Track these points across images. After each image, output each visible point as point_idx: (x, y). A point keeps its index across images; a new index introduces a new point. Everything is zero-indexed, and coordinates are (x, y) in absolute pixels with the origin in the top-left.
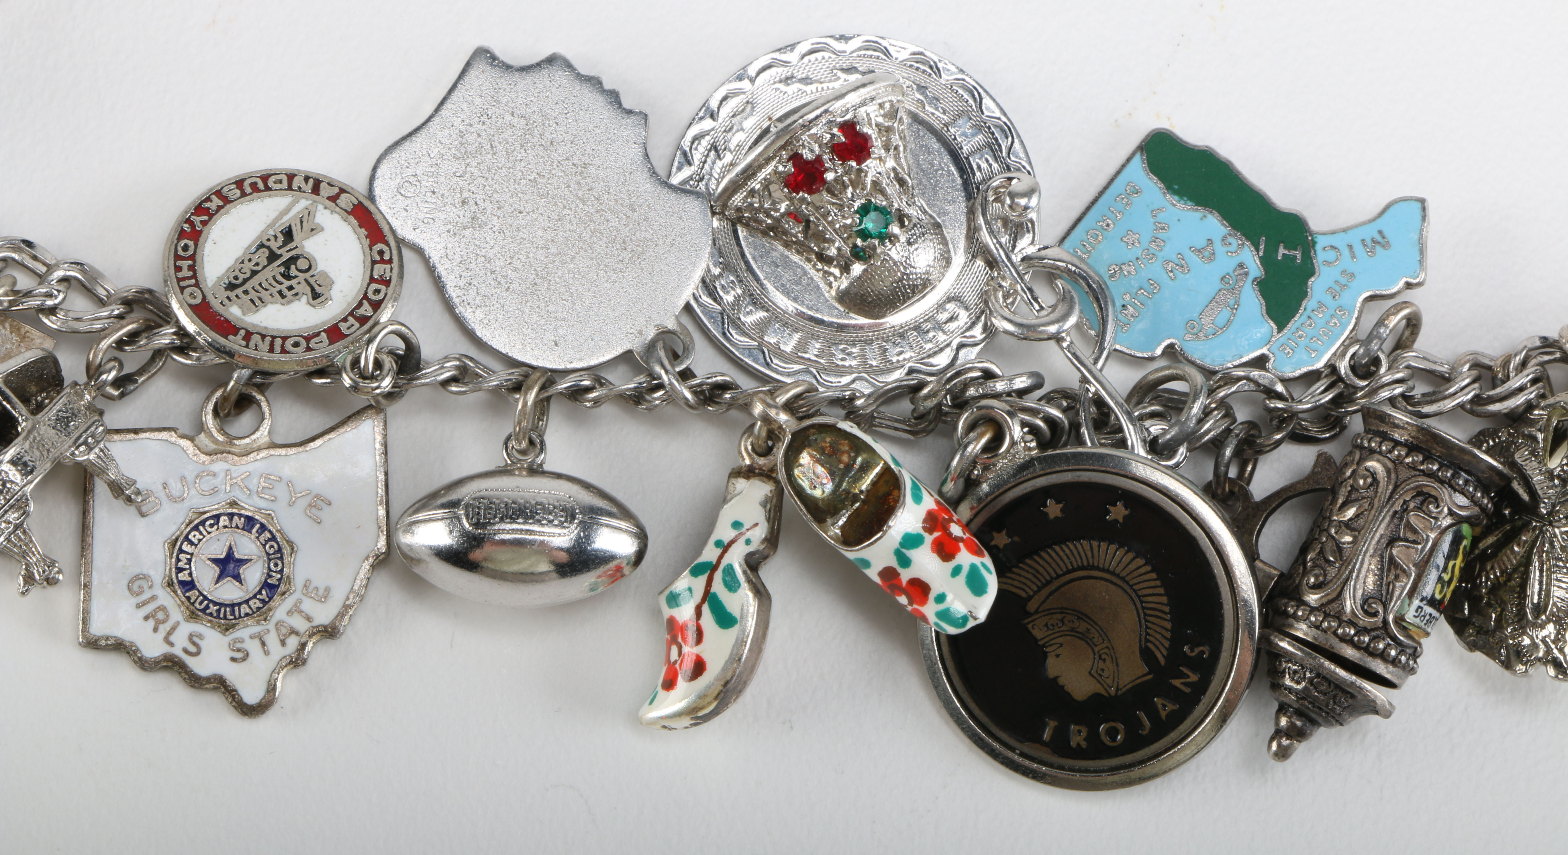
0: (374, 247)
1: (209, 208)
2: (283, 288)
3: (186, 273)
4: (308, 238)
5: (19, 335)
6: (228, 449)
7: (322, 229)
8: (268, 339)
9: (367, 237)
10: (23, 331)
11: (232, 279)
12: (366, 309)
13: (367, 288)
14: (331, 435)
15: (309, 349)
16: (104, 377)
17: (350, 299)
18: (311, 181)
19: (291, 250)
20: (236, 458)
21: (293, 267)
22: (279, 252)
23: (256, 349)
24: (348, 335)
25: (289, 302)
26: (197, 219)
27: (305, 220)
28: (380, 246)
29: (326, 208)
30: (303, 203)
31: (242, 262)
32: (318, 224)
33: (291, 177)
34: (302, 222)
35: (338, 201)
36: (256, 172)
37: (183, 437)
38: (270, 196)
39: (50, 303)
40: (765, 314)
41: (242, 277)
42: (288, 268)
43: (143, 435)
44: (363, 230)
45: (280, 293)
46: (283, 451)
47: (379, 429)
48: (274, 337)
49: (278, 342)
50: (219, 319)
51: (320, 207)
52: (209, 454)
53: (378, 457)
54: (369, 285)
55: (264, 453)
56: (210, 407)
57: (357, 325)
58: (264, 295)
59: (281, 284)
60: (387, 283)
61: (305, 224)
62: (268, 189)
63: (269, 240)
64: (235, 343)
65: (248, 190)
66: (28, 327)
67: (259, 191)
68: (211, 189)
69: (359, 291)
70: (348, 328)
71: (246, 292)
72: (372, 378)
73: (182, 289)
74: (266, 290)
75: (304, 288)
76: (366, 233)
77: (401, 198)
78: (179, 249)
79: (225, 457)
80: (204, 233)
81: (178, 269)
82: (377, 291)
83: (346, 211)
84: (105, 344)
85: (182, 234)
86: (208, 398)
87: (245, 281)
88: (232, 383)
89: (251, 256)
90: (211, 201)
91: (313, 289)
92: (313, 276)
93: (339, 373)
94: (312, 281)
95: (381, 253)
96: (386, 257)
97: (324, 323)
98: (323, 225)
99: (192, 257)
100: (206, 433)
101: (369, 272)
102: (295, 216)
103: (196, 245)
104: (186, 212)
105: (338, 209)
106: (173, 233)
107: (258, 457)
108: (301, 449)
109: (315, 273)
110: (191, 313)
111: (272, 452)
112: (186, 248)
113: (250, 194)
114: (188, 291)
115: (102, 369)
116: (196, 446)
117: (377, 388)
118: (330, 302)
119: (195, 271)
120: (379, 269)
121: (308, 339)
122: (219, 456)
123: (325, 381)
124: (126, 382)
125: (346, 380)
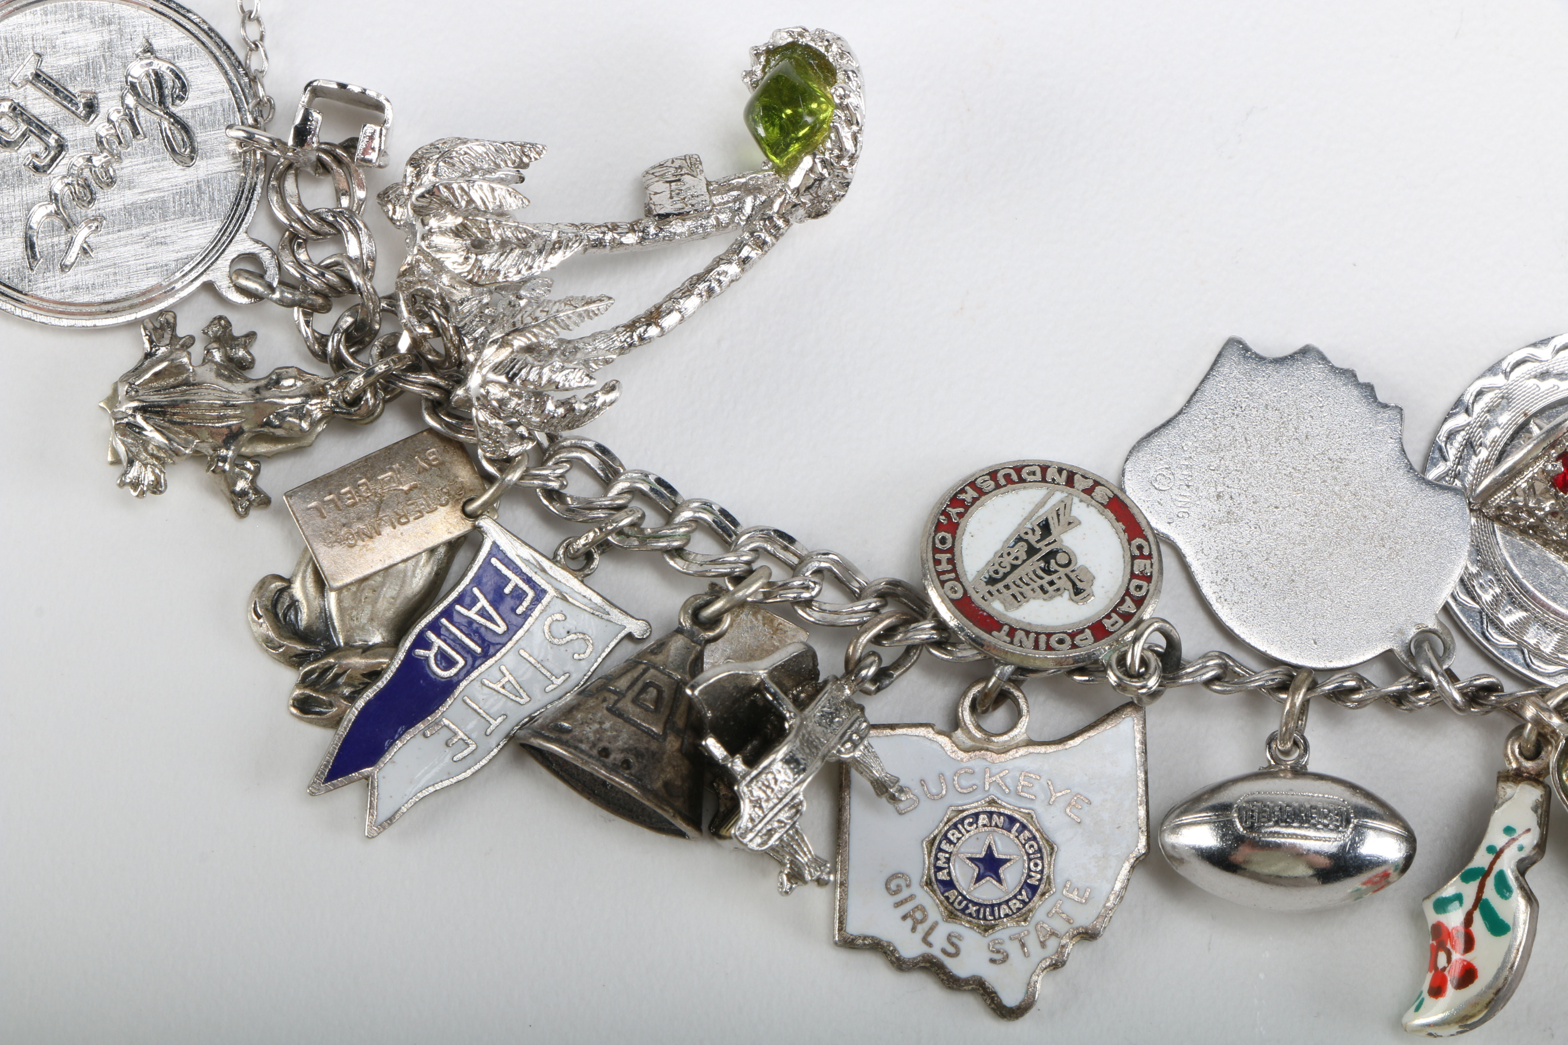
0: (1133, 542)
1: (964, 500)
2: (1044, 582)
3: (944, 566)
4: (1066, 531)
5: (772, 627)
6: (986, 746)
7: (1080, 523)
8: (1032, 635)
9: (1125, 531)
10: (776, 623)
11: (992, 573)
12: (1129, 606)
13: (1129, 584)
14: (1092, 733)
15: (1074, 646)
16: (864, 673)
17: (1111, 595)
18: (1065, 473)
19: (1049, 544)
20: (994, 755)
21: (1052, 561)
22: (1038, 546)
23: (1021, 646)
24: (1112, 633)
25: (1051, 598)
26: (953, 511)
27: (1061, 512)
28: (1138, 541)
29: (1081, 501)
30: (1058, 496)
31: (1002, 556)
32: (1075, 517)
33: (1044, 469)
34: (1058, 515)
35: (1093, 494)
36: (1009, 463)
37: (940, 733)
38: (1025, 488)
39: (806, 595)
40: (1524, 614)
41: (1002, 571)
42: (1048, 563)
43: (899, 731)
44: (1121, 524)
45: (1042, 588)
46: (1042, 749)
47: (1138, 729)
48: (1038, 634)
49: (1043, 638)
50: (982, 615)
51: (1076, 500)
52: (966, 751)
53: (1138, 756)
54: (1130, 581)
55: (1022, 751)
56: (967, 702)
57: (1121, 622)
58: (1025, 589)
59: (1042, 578)
60: (1149, 579)
61: (1061, 517)
62: (1022, 480)
63: (1026, 533)
64: (999, 639)
65: (1002, 482)
66: (781, 620)
67: (1013, 482)
68: (965, 481)
69: (1121, 587)
70: (1113, 625)
71: (1007, 587)
72: (1140, 676)
73: (943, 583)
74: (1028, 585)
75: (1064, 583)
76: (1124, 527)
77: (1153, 490)
78: (937, 541)
79: (983, 755)
80: (961, 525)
81: (937, 562)
82: (1139, 588)
83: (1102, 504)
84: (865, 639)
85: (939, 527)
86: (964, 694)
87: (1006, 575)
88: (994, 680)
89: (1010, 550)
90: (966, 493)
91: (1074, 585)
92: (1073, 571)
93: (1105, 671)
94: (1073, 576)
95: (1140, 548)
96: (1146, 552)
97: (1088, 619)
98: (1080, 519)
99: (951, 550)
100: (962, 729)
101: (1129, 567)
102: (1051, 509)
103: (954, 538)
104: (942, 504)
105: (1093, 502)
106: (929, 525)
107: (1017, 755)
108: (1060, 747)
109: (1076, 568)
110: (953, 608)
111: (1031, 749)
112: (943, 541)
113: (1005, 486)
114: (948, 585)
115: (862, 664)
116: (954, 742)
117: (1142, 687)
118: (1093, 598)
119: (954, 565)
120: (1139, 564)
121: (1073, 635)
122: (977, 753)
123: (1086, 678)
124: (883, 676)
125: (1112, 678)
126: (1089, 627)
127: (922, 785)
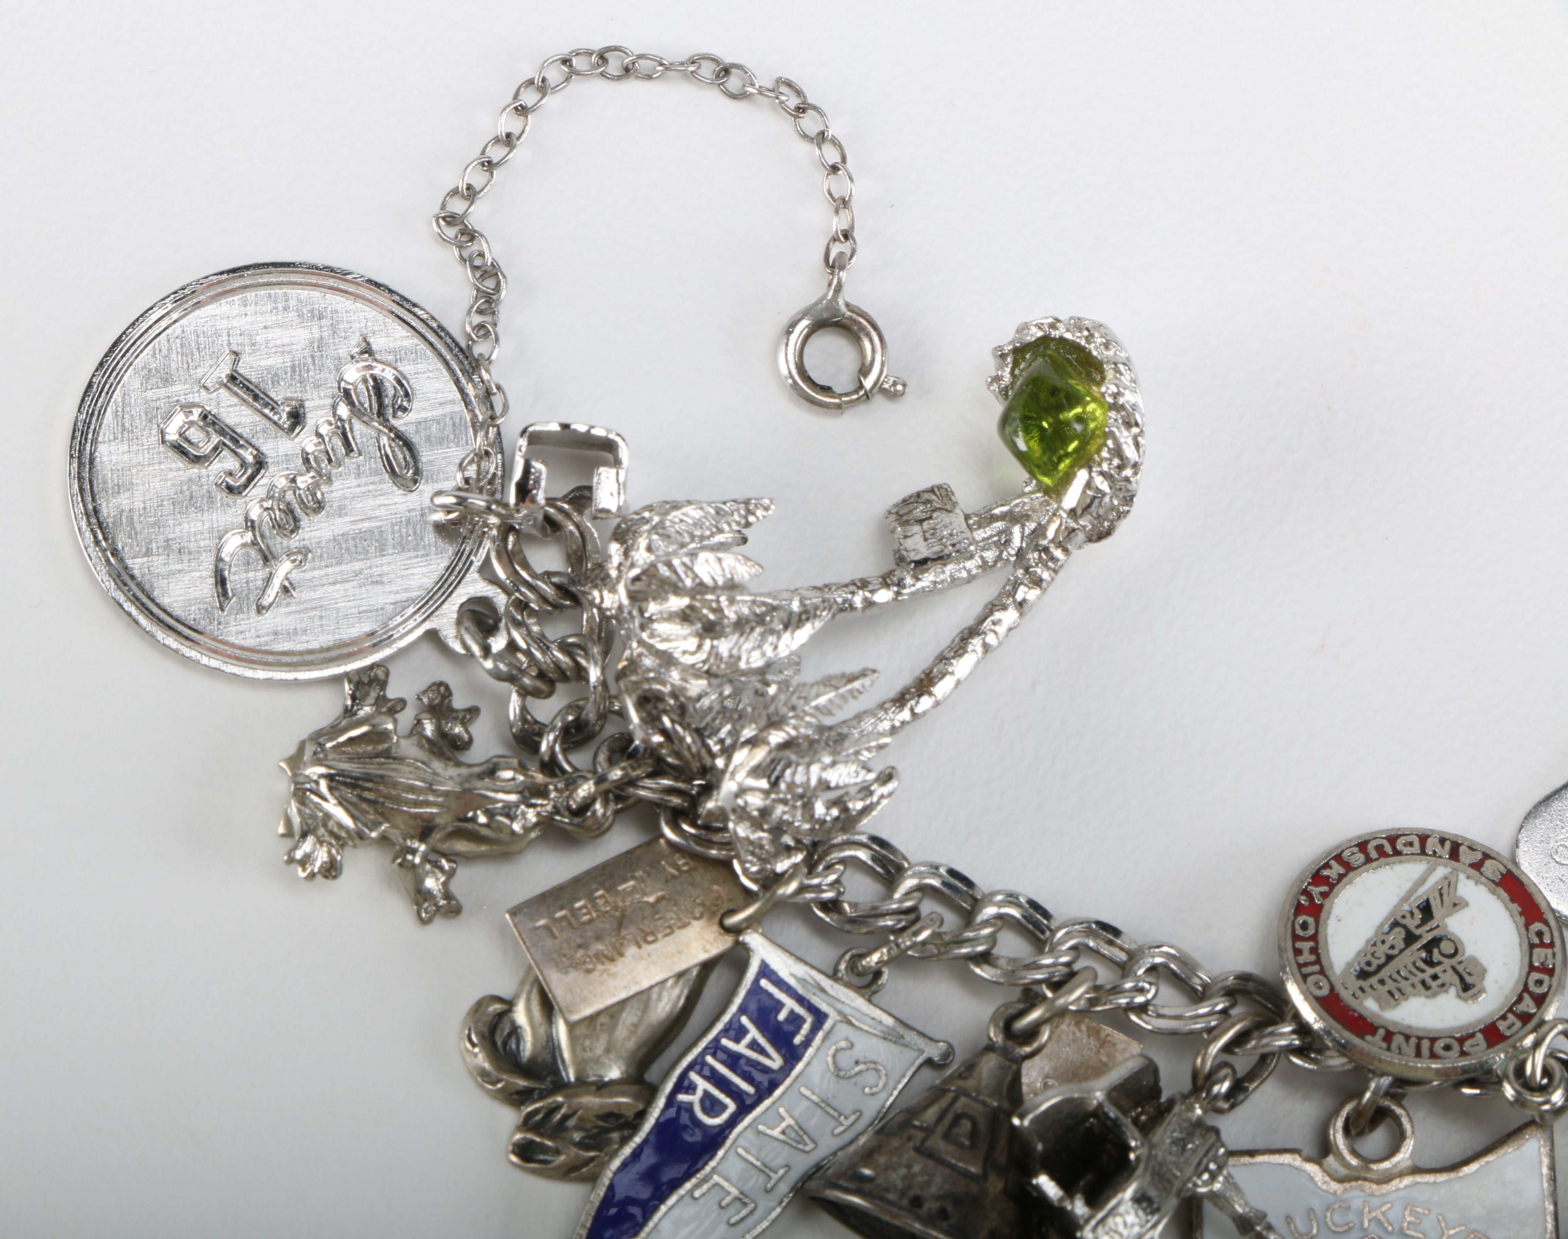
0: (1531, 927)
1: (1328, 877)
2: (1426, 976)
3: (1307, 957)
4: (1450, 914)
5: (1098, 1039)
6: (1363, 1174)
7: (1467, 904)
8: (1413, 1041)
9: (1521, 914)
10: (1103, 1034)
11: (1363, 965)
12: (1527, 1005)
13: (1527, 978)
14: (1488, 1157)
15: (1463, 1054)
16: (1216, 1087)
17: (1507, 991)
18: (1448, 844)
19: (1431, 930)
20: (1374, 1186)
21: (1436, 951)
22: (1418, 932)
23: (1400, 1053)
24: (1508, 1036)
25: (1435, 995)
26: (1316, 890)
27: (1444, 891)
28: (1537, 926)
29: (1468, 877)
30: (1441, 872)
31: (1375, 944)
32: (1461, 899)
33: (1423, 838)
34: (1441, 895)
35: (1483, 869)
36: (1381, 832)
37: (1308, 1160)
38: (1401, 862)
39: (1139, 999)
41: (1375, 963)
42: (1430, 952)
43: (1260, 1158)
44: (1516, 905)
45: (1423, 983)
46: (1430, 1178)
47: (1544, 1150)
48: (1420, 1039)
49: (1426, 1044)
50: (1352, 1016)
51: (1462, 876)
52: (1340, 1180)
54: (1528, 974)
55: (1407, 1180)
56: (1340, 1123)
57: (1519, 1024)
58: (1403, 984)
59: (1423, 971)
60: (1551, 972)
61: (1445, 897)
62: (1397, 853)
63: (1404, 917)
64: (1372, 1045)
65: (1374, 854)
66: (1111, 1031)
67: (1386, 855)
68: (1329, 854)
69: (1518, 981)
70: (1509, 1028)
71: (1382, 982)
72: (1543, 1089)
73: (1305, 977)
74: (1406, 979)
75: (1449, 977)
76: (1520, 909)
77: (1553, 864)
78: (1297, 927)
79: (1360, 1186)
80: (1326, 907)
81: (1298, 952)
82: (1539, 983)
83: (1493, 881)
84: (1215, 1046)
85: (1299, 909)
86: (1336, 1113)
87: (1380, 968)
88: (1368, 1094)
89: (1384, 937)
90: (1331, 868)
91: (1462, 979)
92: (1460, 963)
93: (1499, 1083)
94: (1460, 968)
95: (1540, 934)
96: (1547, 940)
97: (1479, 1021)
98: (1468, 898)
99: (1314, 938)
100: (1335, 1155)
101: (1527, 958)
102: (1433, 887)
103: (1317, 922)
104: (1302, 882)
105: (1483, 879)
106: (1288, 907)
107: (1401, 1186)
108: (1452, 1175)
109: (1464, 958)
110: (1318, 1007)
111: (1418, 1178)
112: (1304, 926)
113: (1377, 859)
114: (1311, 979)
115: (1214, 1077)
116: (1325, 1171)
117: (1545, 1103)
118: (1484, 995)
119: (1318, 956)
120: (1539, 955)
121: (1461, 1041)
122: (1353, 1183)
123: (1477, 1091)
124: (1238, 1090)
125: (1509, 1091)
126: (1481, 1031)
127: (1289, 1223)
